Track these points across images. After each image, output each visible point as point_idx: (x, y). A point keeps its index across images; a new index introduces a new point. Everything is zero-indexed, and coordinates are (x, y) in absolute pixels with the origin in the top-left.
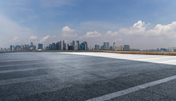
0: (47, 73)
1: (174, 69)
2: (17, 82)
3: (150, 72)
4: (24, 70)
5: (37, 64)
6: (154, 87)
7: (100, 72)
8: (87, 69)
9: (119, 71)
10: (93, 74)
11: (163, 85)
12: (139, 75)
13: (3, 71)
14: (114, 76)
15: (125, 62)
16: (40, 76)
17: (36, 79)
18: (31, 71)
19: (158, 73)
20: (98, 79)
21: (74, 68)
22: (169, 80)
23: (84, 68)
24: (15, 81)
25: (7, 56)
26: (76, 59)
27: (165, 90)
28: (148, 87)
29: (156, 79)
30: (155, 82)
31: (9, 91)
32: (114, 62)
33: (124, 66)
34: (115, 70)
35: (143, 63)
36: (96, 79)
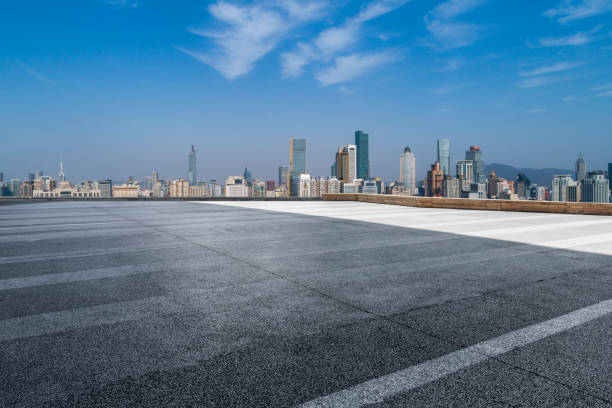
3: (520, 285)
8: (302, 273)
9: (414, 282)
11: (568, 338)
12: (484, 300)
14: (398, 303)
15: (435, 242)
20: (340, 317)
21: (258, 268)
30: (538, 327)
32: (396, 244)
33: (433, 259)
34: (400, 275)
35: (497, 247)
36: (333, 316)
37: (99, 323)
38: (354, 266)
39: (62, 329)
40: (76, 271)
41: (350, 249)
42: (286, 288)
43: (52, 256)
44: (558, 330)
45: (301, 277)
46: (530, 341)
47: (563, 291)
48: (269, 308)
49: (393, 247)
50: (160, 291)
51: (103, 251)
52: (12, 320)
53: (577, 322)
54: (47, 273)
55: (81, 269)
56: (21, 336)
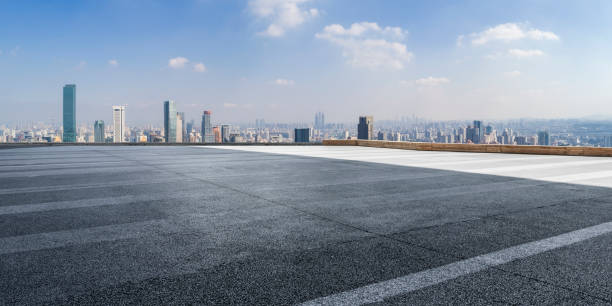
0: (164, 213)
1: (603, 202)
2: (59, 245)
3: (521, 211)
4: (84, 204)
5: (127, 183)
6: (535, 259)
7: (347, 210)
8: (302, 202)
9: (414, 208)
10: (324, 219)
11: (568, 252)
12: (484, 222)
13: (11, 207)
14: (398, 225)
15: (435, 178)
16: (138, 224)
17: (125, 235)
18: (107, 206)
19: (550, 214)
20: (340, 235)
21: (258, 197)
22: (588, 237)
23: (293, 199)
24: (50, 239)
25: (25, 157)
26: (263, 167)
27: (574, 270)
28: (516, 261)
29: (542, 232)
30: (538, 243)
31: (30, 274)
32: (396, 179)
33: (433, 191)
34: (401, 203)
35: (497, 181)
36: (332, 235)
37: (99, 241)
38: (354, 196)
39: (63, 245)
40: (76, 199)
41: (351, 182)
42: (286, 213)
43: (52, 188)
44: (558, 246)
45: (302, 204)
46: (530, 254)
47: (563, 215)
48: (270, 228)
49: (393, 181)
50: (160, 216)
51: (102, 185)
52: (13, 238)
53: (577, 240)
54: (47, 202)
55: (81, 199)
56: (21, 250)
